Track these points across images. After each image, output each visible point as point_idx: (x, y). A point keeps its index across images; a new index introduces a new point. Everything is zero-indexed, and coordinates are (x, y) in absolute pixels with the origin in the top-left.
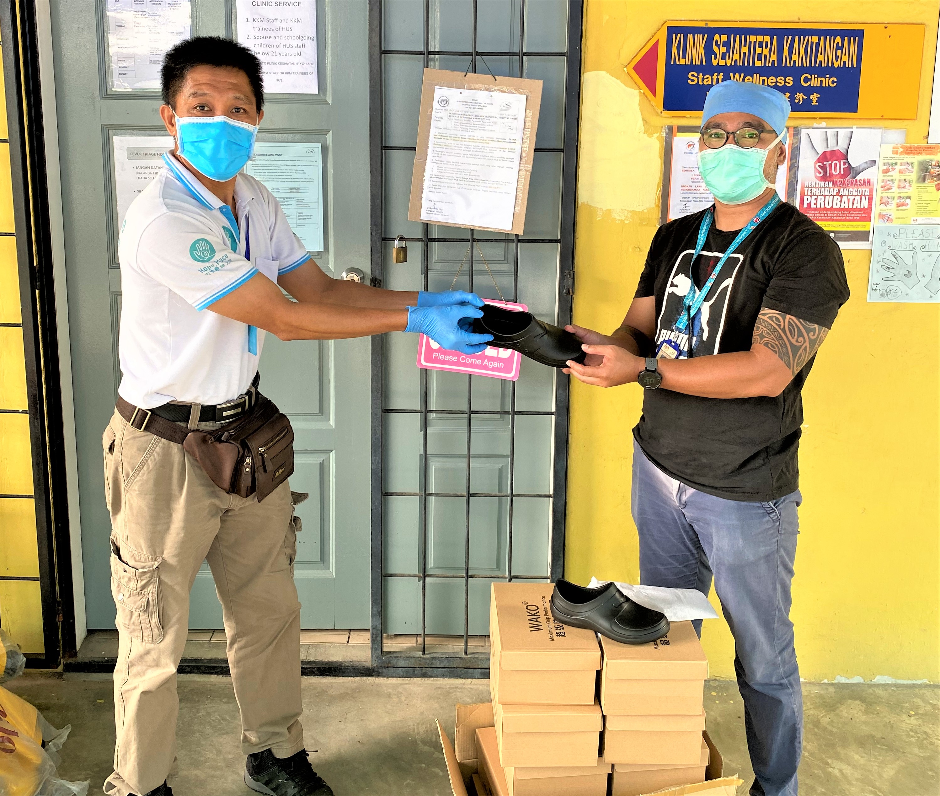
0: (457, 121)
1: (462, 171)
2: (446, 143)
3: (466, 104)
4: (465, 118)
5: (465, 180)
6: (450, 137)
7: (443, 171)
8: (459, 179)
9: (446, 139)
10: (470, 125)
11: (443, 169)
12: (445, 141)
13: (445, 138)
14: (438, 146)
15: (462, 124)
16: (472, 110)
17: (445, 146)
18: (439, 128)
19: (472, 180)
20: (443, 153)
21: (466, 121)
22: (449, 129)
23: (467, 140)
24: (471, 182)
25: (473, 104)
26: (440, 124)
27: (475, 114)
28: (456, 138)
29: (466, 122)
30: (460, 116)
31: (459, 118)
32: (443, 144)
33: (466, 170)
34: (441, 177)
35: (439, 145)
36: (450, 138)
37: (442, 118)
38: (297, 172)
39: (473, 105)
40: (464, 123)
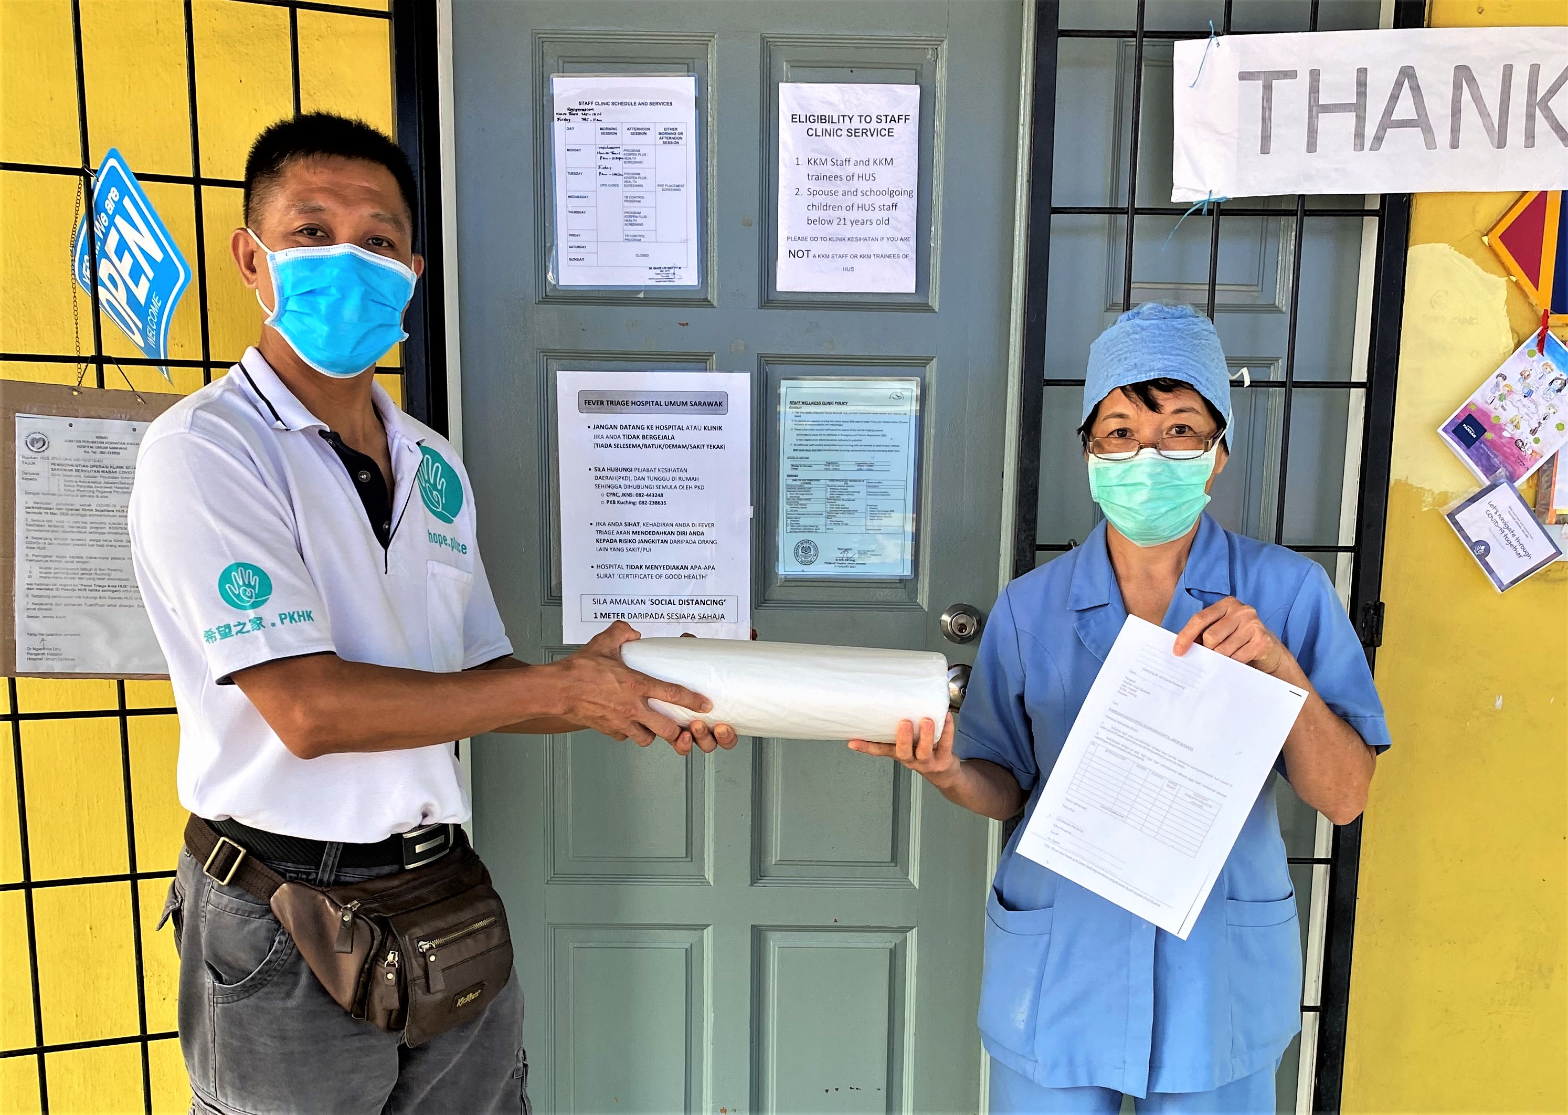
0: (68, 479)
1: (93, 572)
2: (51, 521)
3: (83, 445)
4: (85, 471)
5: (101, 589)
6: (59, 509)
7: (52, 575)
8: (87, 588)
9: (51, 514)
10: (98, 485)
11: (52, 571)
12: (49, 517)
13: (48, 511)
14: (36, 528)
15: (80, 484)
16: (99, 456)
17: (50, 526)
18: (34, 494)
19: (114, 589)
20: (47, 541)
21: (88, 477)
22: (54, 495)
23: (94, 513)
24: (113, 591)
25: (99, 444)
26: (35, 486)
27: (105, 463)
28: (71, 510)
29: (87, 480)
30: (74, 469)
31: (74, 473)
32: (47, 524)
33: (101, 570)
34: (50, 587)
35: (38, 526)
36: (58, 512)
37: (38, 474)
38: (870, 433)
39: (98, 447)
40: (84, 482)
